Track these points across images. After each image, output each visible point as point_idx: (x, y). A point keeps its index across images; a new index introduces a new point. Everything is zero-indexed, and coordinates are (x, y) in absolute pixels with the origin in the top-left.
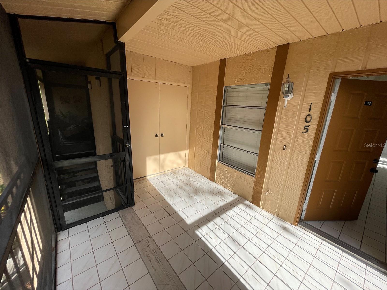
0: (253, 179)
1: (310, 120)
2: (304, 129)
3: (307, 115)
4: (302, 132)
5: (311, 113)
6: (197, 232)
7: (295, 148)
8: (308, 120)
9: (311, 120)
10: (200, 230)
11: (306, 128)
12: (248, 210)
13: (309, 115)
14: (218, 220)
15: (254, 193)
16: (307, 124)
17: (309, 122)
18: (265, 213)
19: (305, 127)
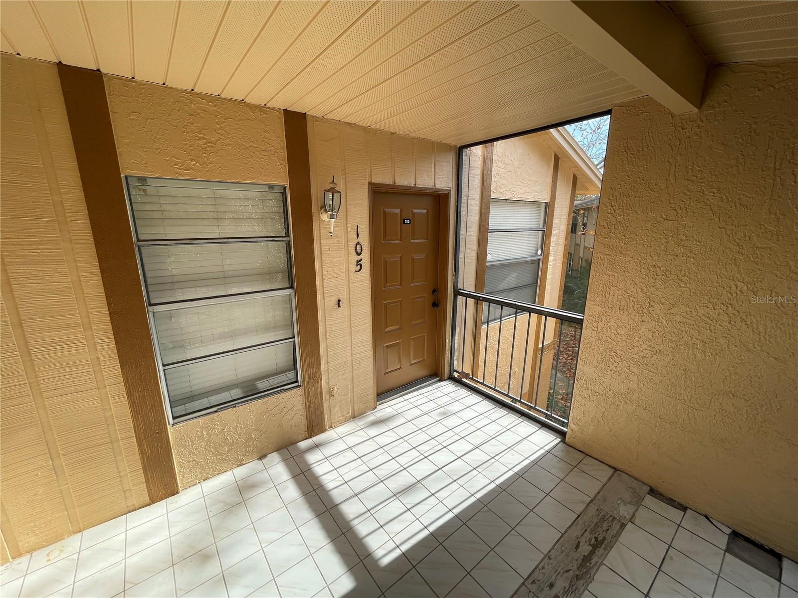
0: (299, 391)
1: (360, 251)
2: (357, 265)
3: (355, 244)
4: (356, 271)
5: (360, 240)
6: (385, 561)
7: (353, 299)
8: (359, 251)
9: (362, 251)
10: (379, 553)
11: (359, 263)
12: (328, 451)
13: (358, 243)
14: (350, 510)
15: (308, 418)
16: (359, 258)
17: (361, 254)
18: (342, 429)
19: (357, 262)
